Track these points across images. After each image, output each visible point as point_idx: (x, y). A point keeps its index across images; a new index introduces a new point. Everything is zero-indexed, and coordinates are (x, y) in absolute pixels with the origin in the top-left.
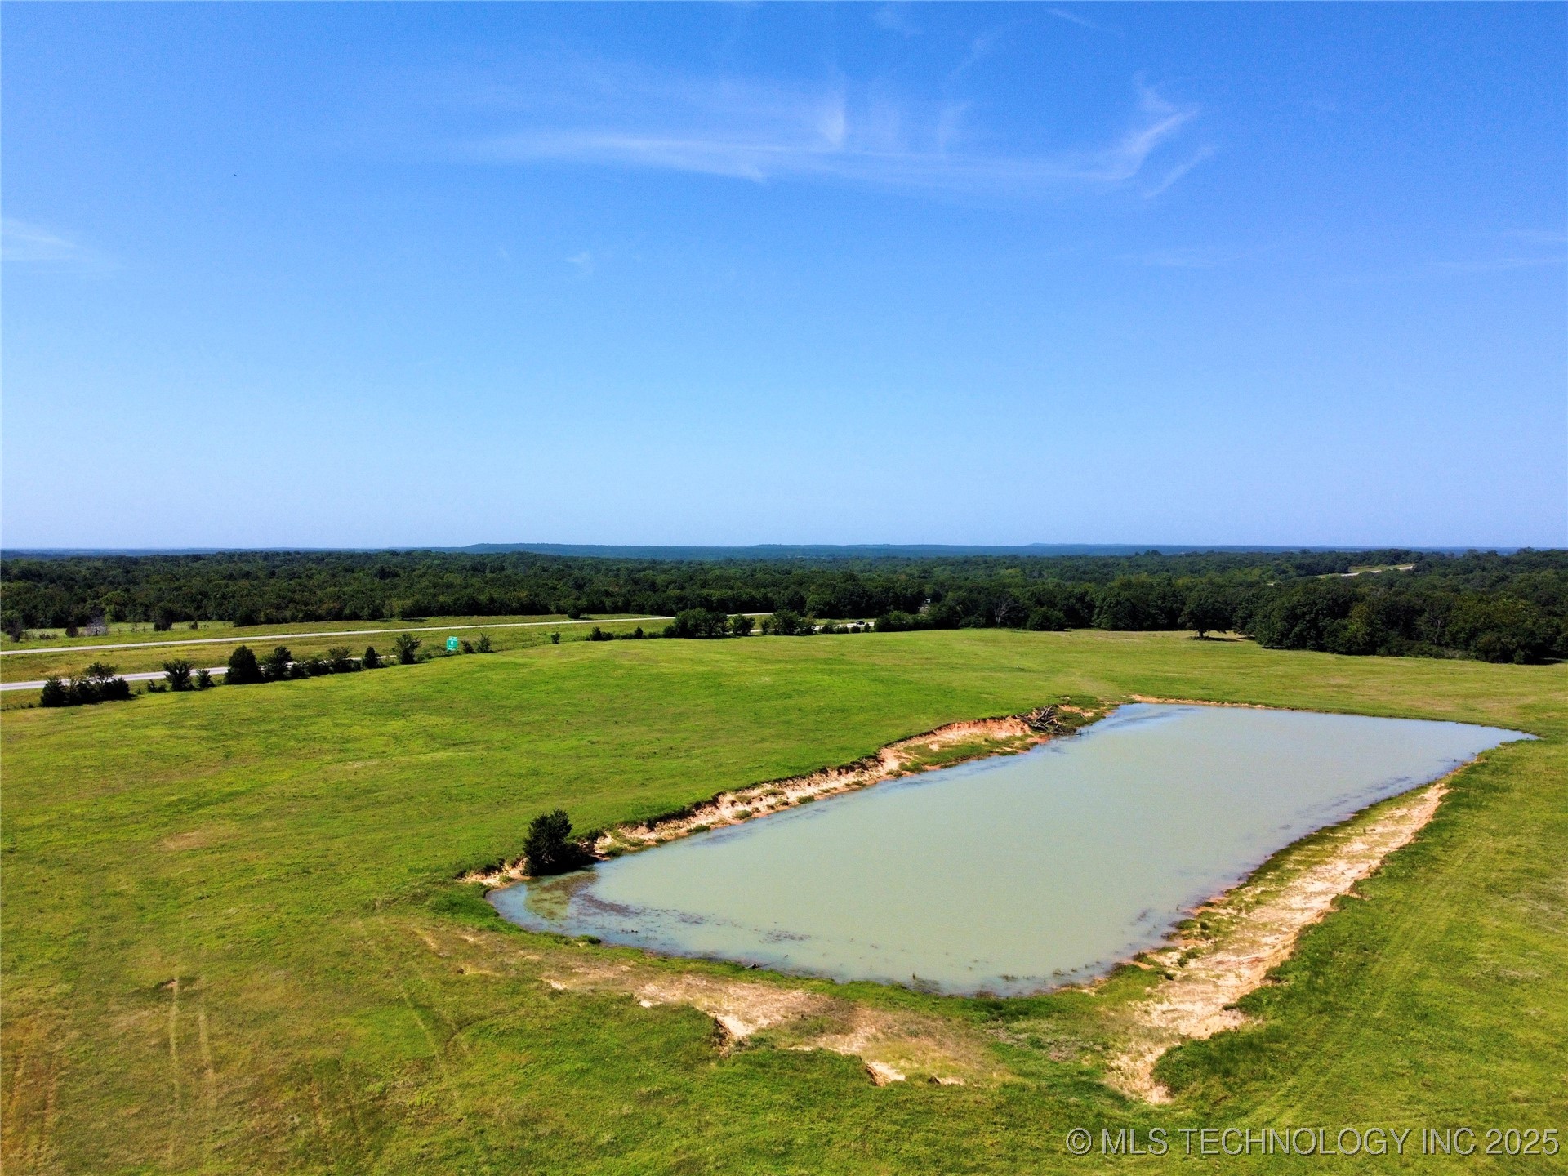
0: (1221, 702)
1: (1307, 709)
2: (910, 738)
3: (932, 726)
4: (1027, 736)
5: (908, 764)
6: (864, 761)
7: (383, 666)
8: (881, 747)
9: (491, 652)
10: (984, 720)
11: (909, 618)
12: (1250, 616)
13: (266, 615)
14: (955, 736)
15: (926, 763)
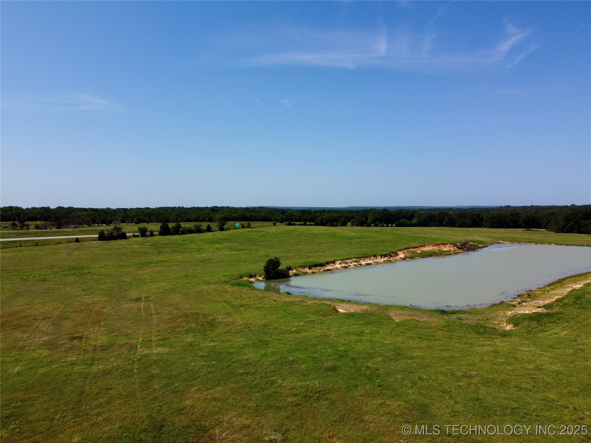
0: (536, 243)
1: (573, 245)
2: (409, 248)
3: (417, 245)
4: (456, 250)
5: (408, 256)
6: (391, 254)
7: (213, 231)
8: (397, 251)
9: (251, 228)
10: (438, 244)
12: (549, 222)
13: (173, 219)
14: (426, 249)
15: (415, 256)
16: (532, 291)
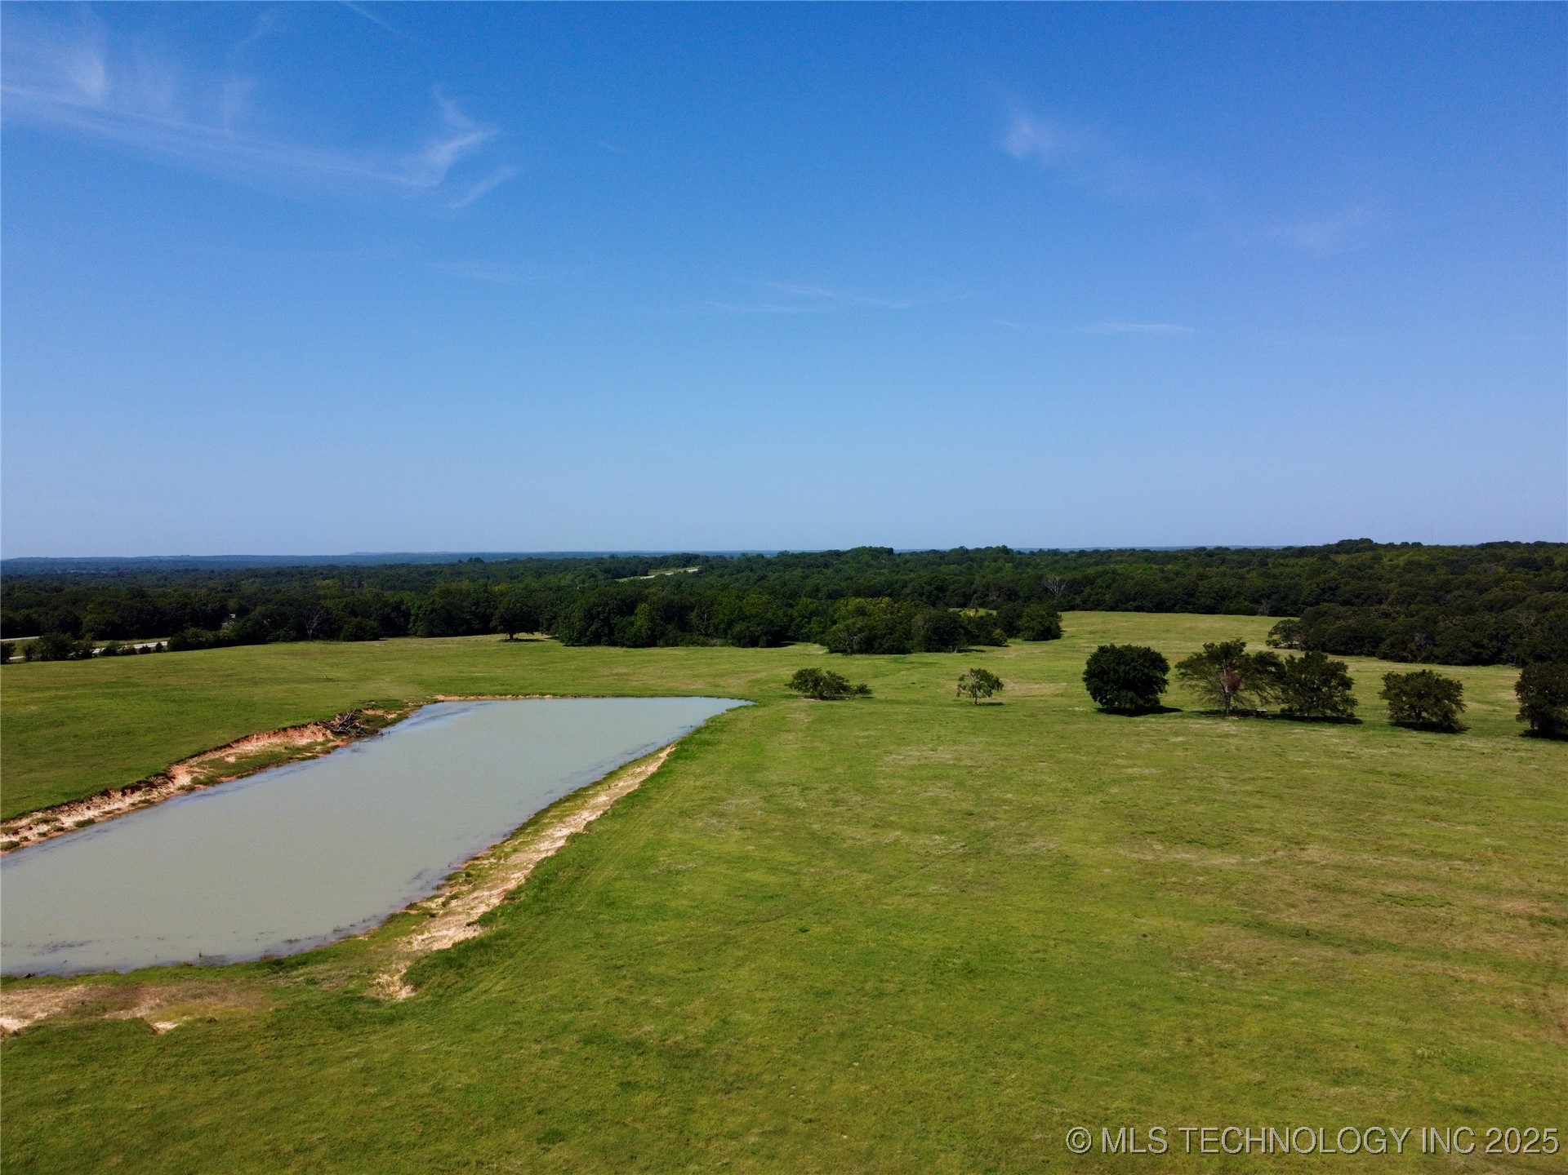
0: (515, 695)
1: (587, 696)
2: (205, 753)
3: (228, 738)
4: (329, 741)
5: (202, 778)
6: (152, 779)
8: (171, 764)
10: (285, 729)
11: (209, 635)
12: (554, 618)
14: (251, 747)
15: (221, 776)
16: (477, 859)
